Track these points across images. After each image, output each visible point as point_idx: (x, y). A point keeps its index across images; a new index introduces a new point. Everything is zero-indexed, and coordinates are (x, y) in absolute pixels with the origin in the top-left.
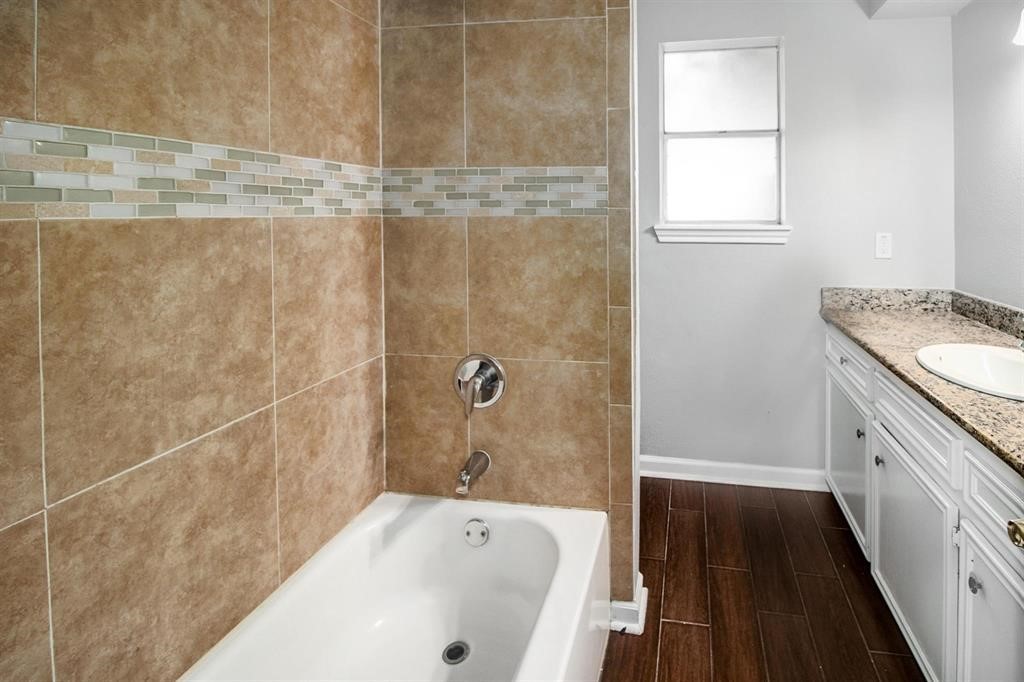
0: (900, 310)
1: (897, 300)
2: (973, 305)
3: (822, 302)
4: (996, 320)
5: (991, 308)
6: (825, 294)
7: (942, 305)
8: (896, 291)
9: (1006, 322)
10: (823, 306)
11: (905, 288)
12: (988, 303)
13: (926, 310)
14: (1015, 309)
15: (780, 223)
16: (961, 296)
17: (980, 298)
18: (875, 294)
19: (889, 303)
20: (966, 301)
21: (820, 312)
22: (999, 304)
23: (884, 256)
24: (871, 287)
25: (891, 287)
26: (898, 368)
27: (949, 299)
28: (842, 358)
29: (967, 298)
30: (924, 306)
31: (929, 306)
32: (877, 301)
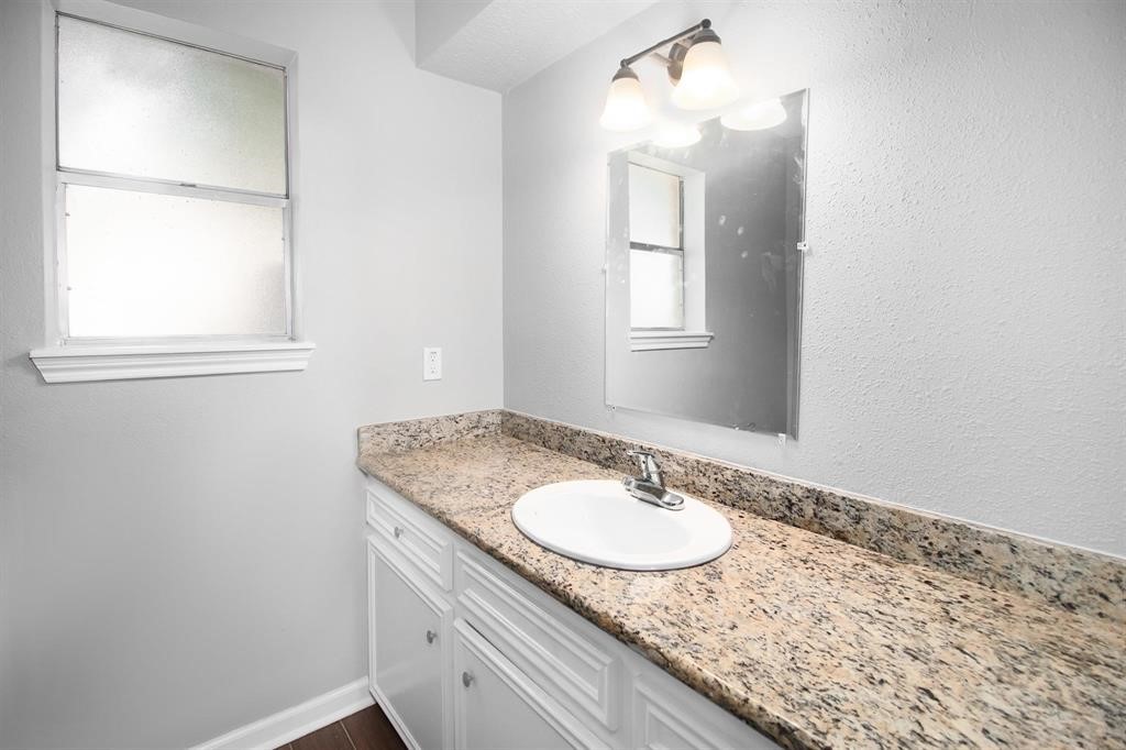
0: (451, 442)
1: (448, 430)
2: (526, 426)
3: (359, 448)
4: (555, 442)
5: (549, 428)
6: (363, 436)
7: (492, 428)
8: (448, 418)
9: (566, 442)
10: (360, 454)
11: (456, 413)
12: (545, 422)
13: (477, 436)
14: (577, 427)
15: (292, 339)
16: (512, 415)
17: (535, 417)
18: (424, 426)
19: (440, 435)
20: (519, 421)
21: (357, 463)
22: (557, 422)
23: (433, 377)
24: (419, 418)
25: (441, 413)
26: (504, 551)
27: (497, 420)
28: (396, 529)
29: (519, 417)
30: (476, 432)
31: (481, 431)
32: (426, 435)
